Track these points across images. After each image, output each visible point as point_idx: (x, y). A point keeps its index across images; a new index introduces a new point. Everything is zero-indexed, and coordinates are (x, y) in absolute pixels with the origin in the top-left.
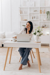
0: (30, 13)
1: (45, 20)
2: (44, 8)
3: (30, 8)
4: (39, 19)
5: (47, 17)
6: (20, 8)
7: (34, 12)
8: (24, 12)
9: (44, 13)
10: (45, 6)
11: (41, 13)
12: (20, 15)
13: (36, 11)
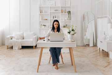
0: (50, 13)
1: (66, 19)
2: (65, 7)
3: (50, 7)
4: (60, 19)
5: (69, 17)
6: (40, 7)
7: (55, 12)
8: (45, 11)
9: (65, 13)
10: (66, 6)
11: (62, 12)
12: (40, 14)
13: (57, 10)
